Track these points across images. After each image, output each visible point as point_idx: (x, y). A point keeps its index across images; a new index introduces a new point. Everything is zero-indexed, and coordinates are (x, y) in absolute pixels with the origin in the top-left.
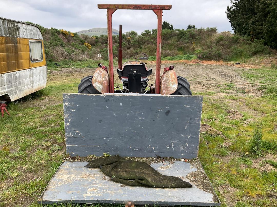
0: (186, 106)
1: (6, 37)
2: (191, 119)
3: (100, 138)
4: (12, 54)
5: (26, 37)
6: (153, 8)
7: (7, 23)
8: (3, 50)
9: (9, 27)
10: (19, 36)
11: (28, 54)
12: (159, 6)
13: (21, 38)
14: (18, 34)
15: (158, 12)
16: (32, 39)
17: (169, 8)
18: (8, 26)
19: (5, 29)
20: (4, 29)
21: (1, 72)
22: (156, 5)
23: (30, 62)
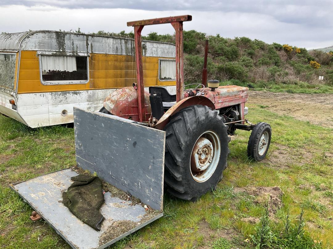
0: (149, 140)
1: (127, 55)
2: (154, 158)
3: (92, 156)
4: (132, 72)
5: (154, 56)
6: (170, 21)
7: (131, 43)
8: (121, 67)
9: (133, 47)
10: (145, 55)
11: (156, 72)
12: (175, 17)
13: (148, 57)
14: (144, 53)
15: (175, 24)
16: (164, 57)
17: (184, 19)
18: (132, 45)
19: (127, 48)
20: (125, 48)
21: (116, 87)
22: (172, 17)
23: (157, 80)
